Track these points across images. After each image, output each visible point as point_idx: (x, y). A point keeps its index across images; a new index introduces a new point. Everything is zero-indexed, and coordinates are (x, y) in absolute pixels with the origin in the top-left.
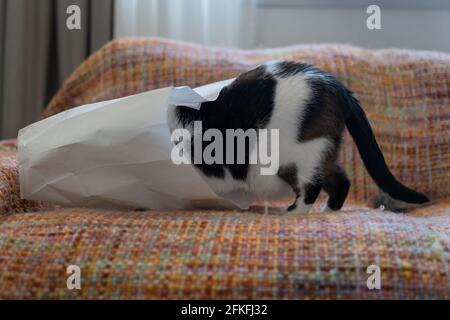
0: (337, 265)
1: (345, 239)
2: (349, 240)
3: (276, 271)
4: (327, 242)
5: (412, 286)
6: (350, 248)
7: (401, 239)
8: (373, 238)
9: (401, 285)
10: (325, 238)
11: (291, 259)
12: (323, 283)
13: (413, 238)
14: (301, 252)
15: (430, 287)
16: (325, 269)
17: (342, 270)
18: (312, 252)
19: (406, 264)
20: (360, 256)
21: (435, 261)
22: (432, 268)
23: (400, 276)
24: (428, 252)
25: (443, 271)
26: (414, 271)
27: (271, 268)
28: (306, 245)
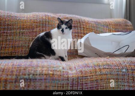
0: (32, 74)
1: (36, 67)
2: (38, 67)
3: (15, 76)
4: (31, 68)
5: (52, 78)
6: (37, 69)
7: (52, 66)
8: (44, 66)
9: (49, 78)
10: (31, 67)
11: (20, 72)
12: (28, 79)
13: (55, 66)
14: (23, 71)
15: (57, 78)
16: (29, 75)
17: (34, 75)
18: (26, 70)
19: (51, 73)
20: (39, 71)
21: (59, 72)
22: (58, 74)
23: (49, 76)
24: (58, 70)
25: (61, 74)
26: (53, 74)
27: (13, 75)
28: (25, 68)
